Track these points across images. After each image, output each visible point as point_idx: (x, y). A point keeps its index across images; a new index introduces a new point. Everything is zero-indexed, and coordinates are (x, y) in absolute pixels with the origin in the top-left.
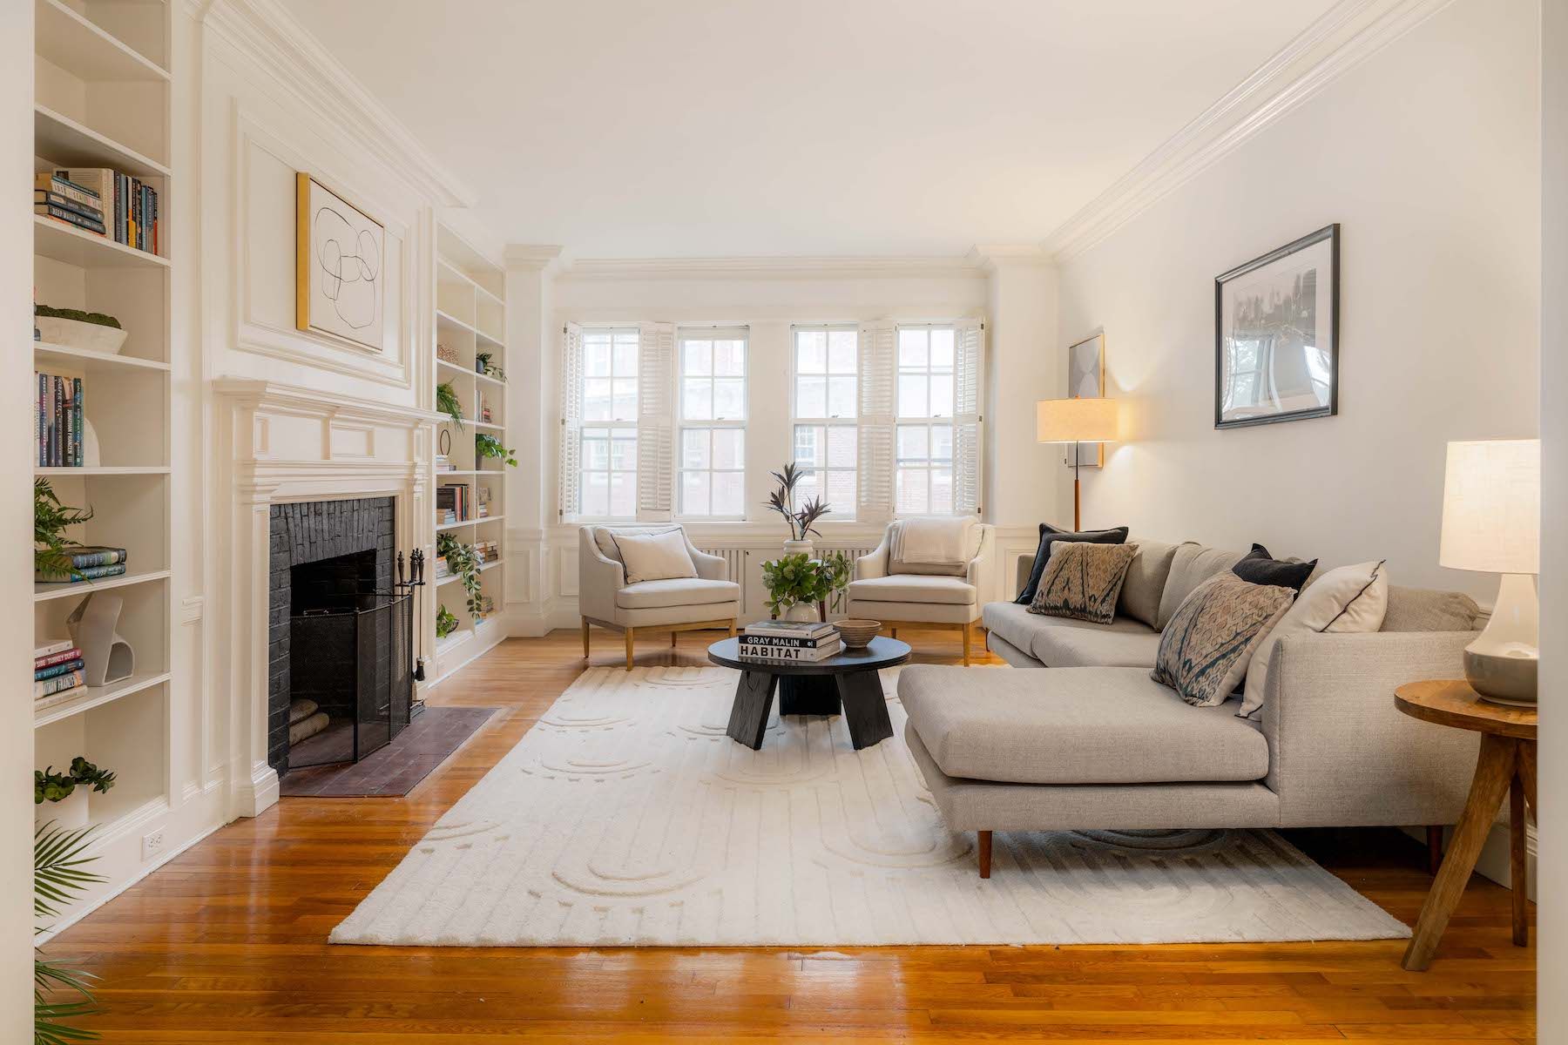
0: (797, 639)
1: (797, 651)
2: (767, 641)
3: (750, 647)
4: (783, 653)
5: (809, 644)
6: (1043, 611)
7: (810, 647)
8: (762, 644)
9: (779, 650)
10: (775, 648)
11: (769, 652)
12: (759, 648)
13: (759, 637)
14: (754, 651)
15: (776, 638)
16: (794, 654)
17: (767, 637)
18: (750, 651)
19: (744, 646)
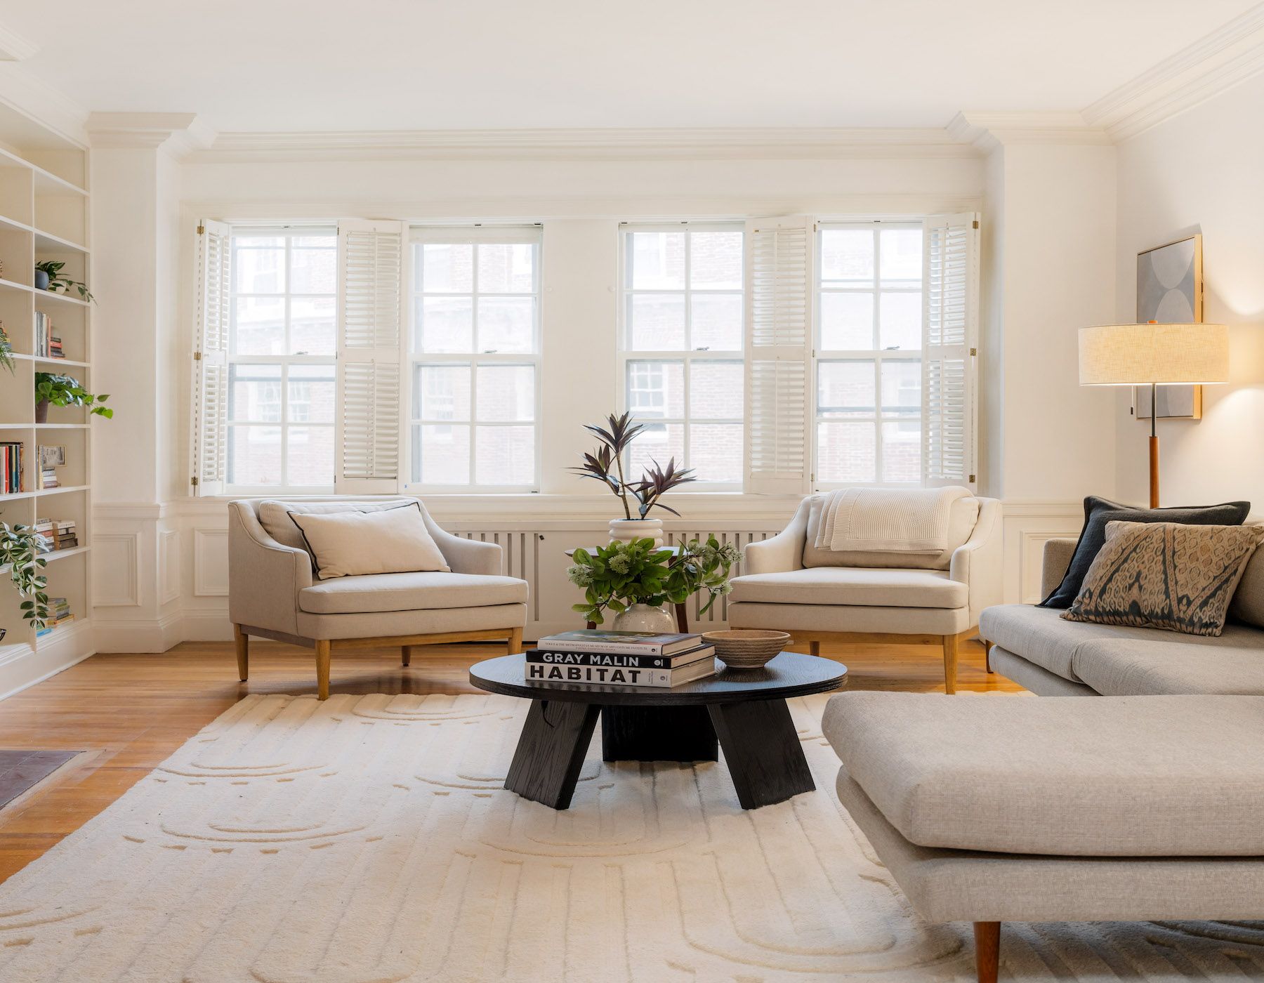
0: (634, 657)
1: (635, 674)
2: (579, 659)
3: (548, 668)
4: (608, 677)
5: (657, 663)
6: (1092, 617)
7: (659, 667)
8: (569, 663)
9: (602, 672)
10: (593, 668)
11: (583, 674)
12: (564, 669)
13: (565, 654)
14: (555, 672)
15: (595, 655)
16: (628, 678)
17: (579, 654)
18: (547, 672)
19: (537, 665)
